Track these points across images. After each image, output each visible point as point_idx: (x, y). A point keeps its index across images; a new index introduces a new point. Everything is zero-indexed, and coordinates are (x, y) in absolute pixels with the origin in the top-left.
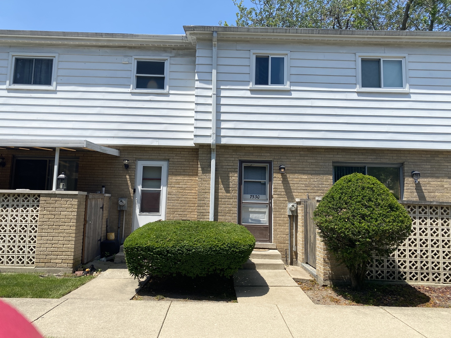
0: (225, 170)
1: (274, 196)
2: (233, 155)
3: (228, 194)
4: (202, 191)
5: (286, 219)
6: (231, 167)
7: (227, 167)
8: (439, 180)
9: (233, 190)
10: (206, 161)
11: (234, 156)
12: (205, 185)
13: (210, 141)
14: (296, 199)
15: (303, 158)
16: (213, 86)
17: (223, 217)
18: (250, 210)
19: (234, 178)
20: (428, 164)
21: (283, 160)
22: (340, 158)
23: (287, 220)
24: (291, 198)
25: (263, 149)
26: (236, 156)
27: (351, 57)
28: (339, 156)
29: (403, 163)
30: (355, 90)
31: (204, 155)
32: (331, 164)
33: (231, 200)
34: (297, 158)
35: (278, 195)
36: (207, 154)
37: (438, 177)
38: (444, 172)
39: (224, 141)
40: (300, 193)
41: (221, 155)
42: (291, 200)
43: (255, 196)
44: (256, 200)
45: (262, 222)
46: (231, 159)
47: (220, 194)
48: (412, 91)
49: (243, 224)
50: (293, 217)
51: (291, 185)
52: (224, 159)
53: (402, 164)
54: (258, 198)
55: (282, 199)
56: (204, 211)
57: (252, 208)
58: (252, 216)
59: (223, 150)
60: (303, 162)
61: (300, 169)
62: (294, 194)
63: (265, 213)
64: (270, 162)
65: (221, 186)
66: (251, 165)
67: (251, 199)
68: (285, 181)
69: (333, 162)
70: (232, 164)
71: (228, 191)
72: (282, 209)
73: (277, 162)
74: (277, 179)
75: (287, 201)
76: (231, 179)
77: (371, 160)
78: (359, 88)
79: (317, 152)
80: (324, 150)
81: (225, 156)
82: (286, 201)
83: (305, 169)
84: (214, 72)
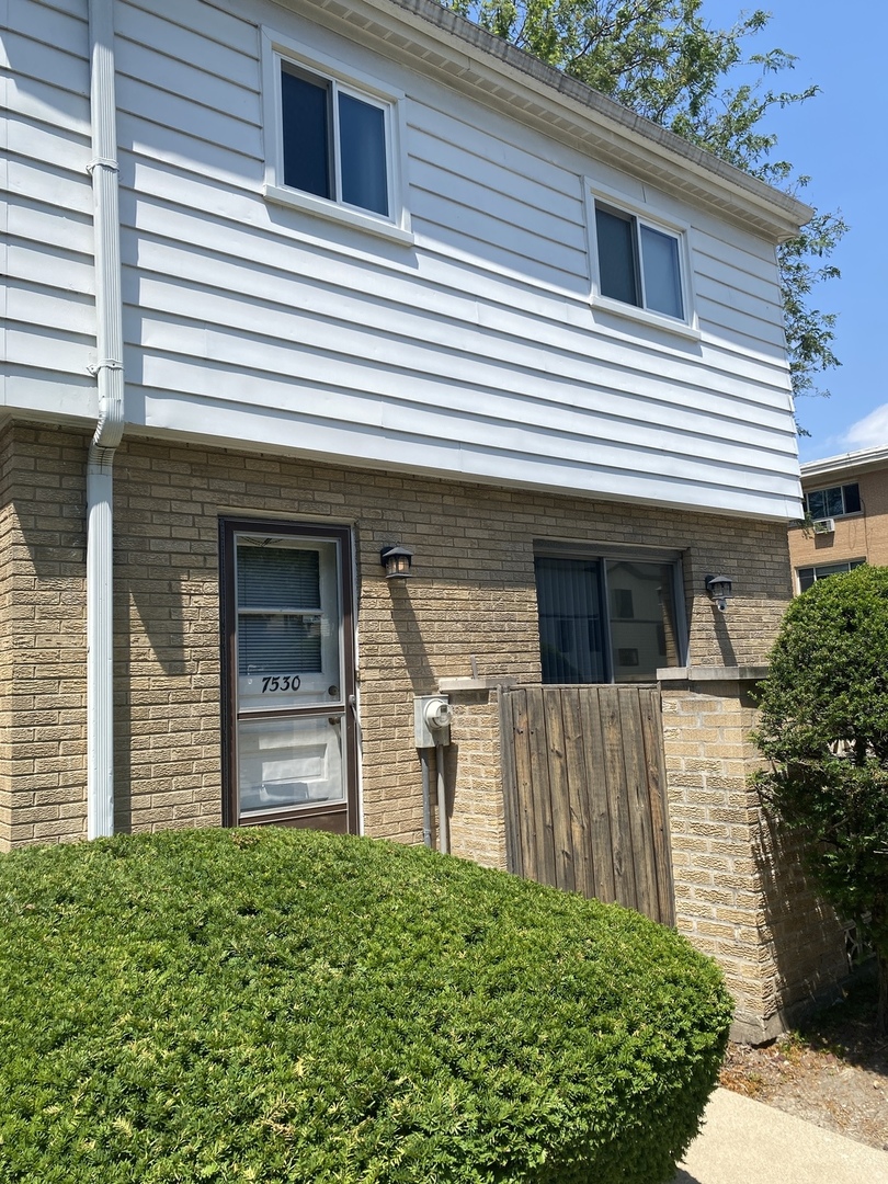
0: (158, 562)
1: (364, 675)
2: (192, 489)
3: (177, 682)
4: (37, 674)
5: (410, 766)
6: (185, 547)
7: (169, 546)
8: (753, 602)
9: (198, 660)
10: (53, 510)
11: (197, 495)
12: (55, 640)
14: (441, 680)
15: (451, 521)
17: (155, 799)
18: (264, 745)
19: (201, 601)
20: (732, 555)
21: (392, 527)
22: (553, 528)
23: (414, 769)
24: (423, 683)
25: (318, 472)
26: (208, 497)
27: (568, 183)
28: (548, 521)
29: (682, 552)
30: (589, 300)
31: (42, 479)
32: (530, 547)
33: (193, 710)
34: (435, 519)
35: (381, 668)
36: (62, 475)
37: (750, 595)
38: (760, 580)
39: (160, 415)
40: (451, 658)
41: (136, 483)
42: (425, 685)
43: (282, 684)
45: (313, 794)
46: (186, 508)
47: (136, 683)
48: (705, 337)
49: (244, 815)
50: (440, 757)
51: (422, 625)
52: (151, 504)
53: (683, 555)
54: (295, 689)
55: (393, 685)
56: (54, 779)
57: (272, 734)
58: (273, 772)
59: (144, 463)
60: (453, 537)
61: (445, 563)
62: (432, 660)
63: (320, 750)
64: (341, 532)
65: (141, 641)
66: (267, 541)
67: (268, 696)
68: (403, 613)
69: (536, 543)
70: (192, 533)
71: (174, 667)
72: (395, 726)
73: (373, 531)
74: (374, 599)
75: (410, 690)
76: (190, 604)
78: (594, 296)
79: (493, 500)
80: (508, 497)
81: (158, 492)
82: (407, 691)
83: (463, 563)
84: (102, 60)
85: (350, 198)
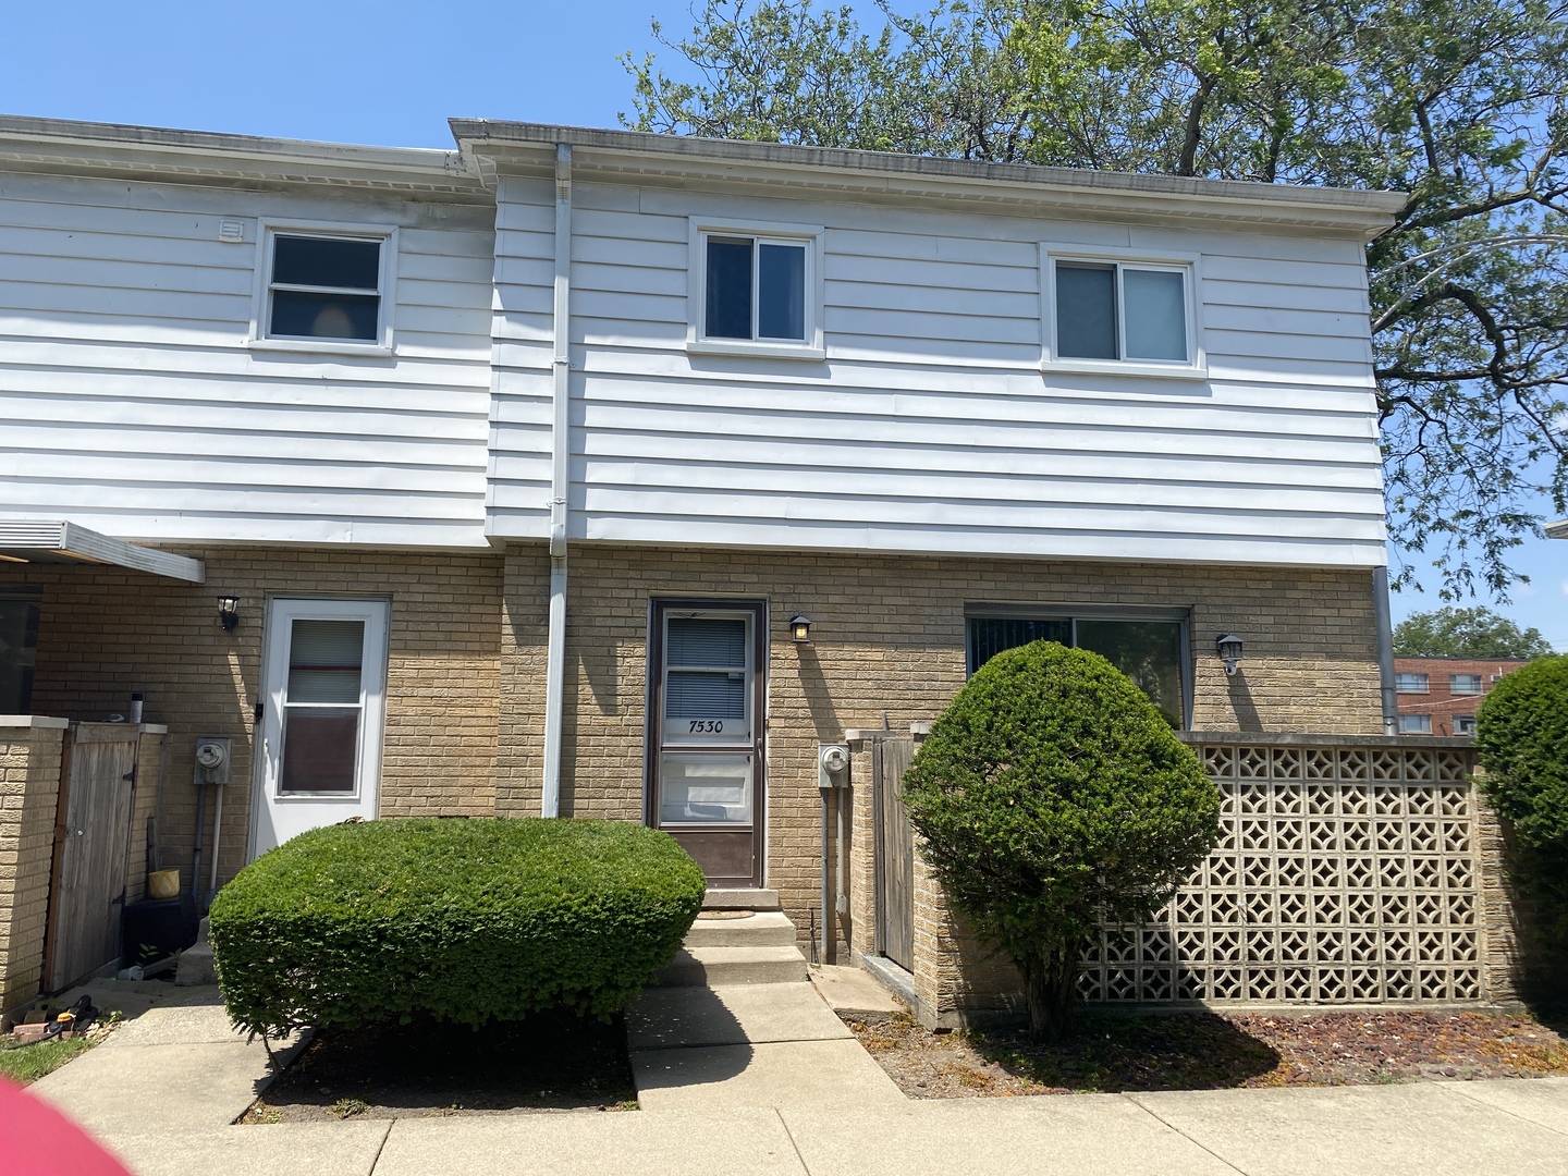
0: (601, 634)
1: (773, 723)
2: (628, 579)
3: (611, 720)
4: (515, 711)
5: (811, 802)
6: (621, 622)
7: (609, 622)
8: (1300, 663)
9: (628, 705)
10: (529, 600)
11: (632, 584)
12: (527, 689)
13: (548, 529)
14: (848, 731)
15: (867, 590)
16: (557, 333)
17: (593, 803)
18: (689, 773)
19: (633, 662)
20: (1265, 610)
21: (803, 599)
22: (989, 592)
23: (816, 804)
24: (828, 729)
25: (734, 558)
26: (641, 584)
27: (1025, 255)
28: (985, 585)
29: (1188, 609)
30: (1037, 366)
31: (522, 580)
32: (961, 611)
33: (623, 741)
34: (848, 590)
35: (786, 718)
36: (536, 576)
37: (1296, 655)
38: (1313, 638)
39: (596, 530)
40: (860, 712)
41: (587, 578)
42: (830, 734)
43: (706, 725)
44: (709, 736)
45: (730, 815)
46: (624, 594)
47: (581, 720)
48: (1215, 372)
49: (663, 824)
50: (837, 795)
51: (829, 683)
52: (596, 592)
53: (1188, 612)
54: (717, 731)
55: (798, 732)
56: (522, 782)
57: (697, 765)
58: (696, 795)
59: (594, 563)
60: (868, 605)
61: (857, 628)
62: (839, 713)
63: (739, 782)
64: (758, 606)
65: (586, 690)
66: (694, 615)
67: (695, 736)
68: (810, 670)
69: (968, 606)
70: (627, 612)
71: (609, 708)
72: (798, 767)
73: (784, 603)
74: (783, 664)
75: (815, 738)
76: (622, 666)
77: (1088, 598)
78: (1048, 360)
79: (917, 569)
80: (935, 565)
81: (602, 583)
82: (812, 738)
83: (877, 628)
84: (561, 286)
85: (766, 332)
